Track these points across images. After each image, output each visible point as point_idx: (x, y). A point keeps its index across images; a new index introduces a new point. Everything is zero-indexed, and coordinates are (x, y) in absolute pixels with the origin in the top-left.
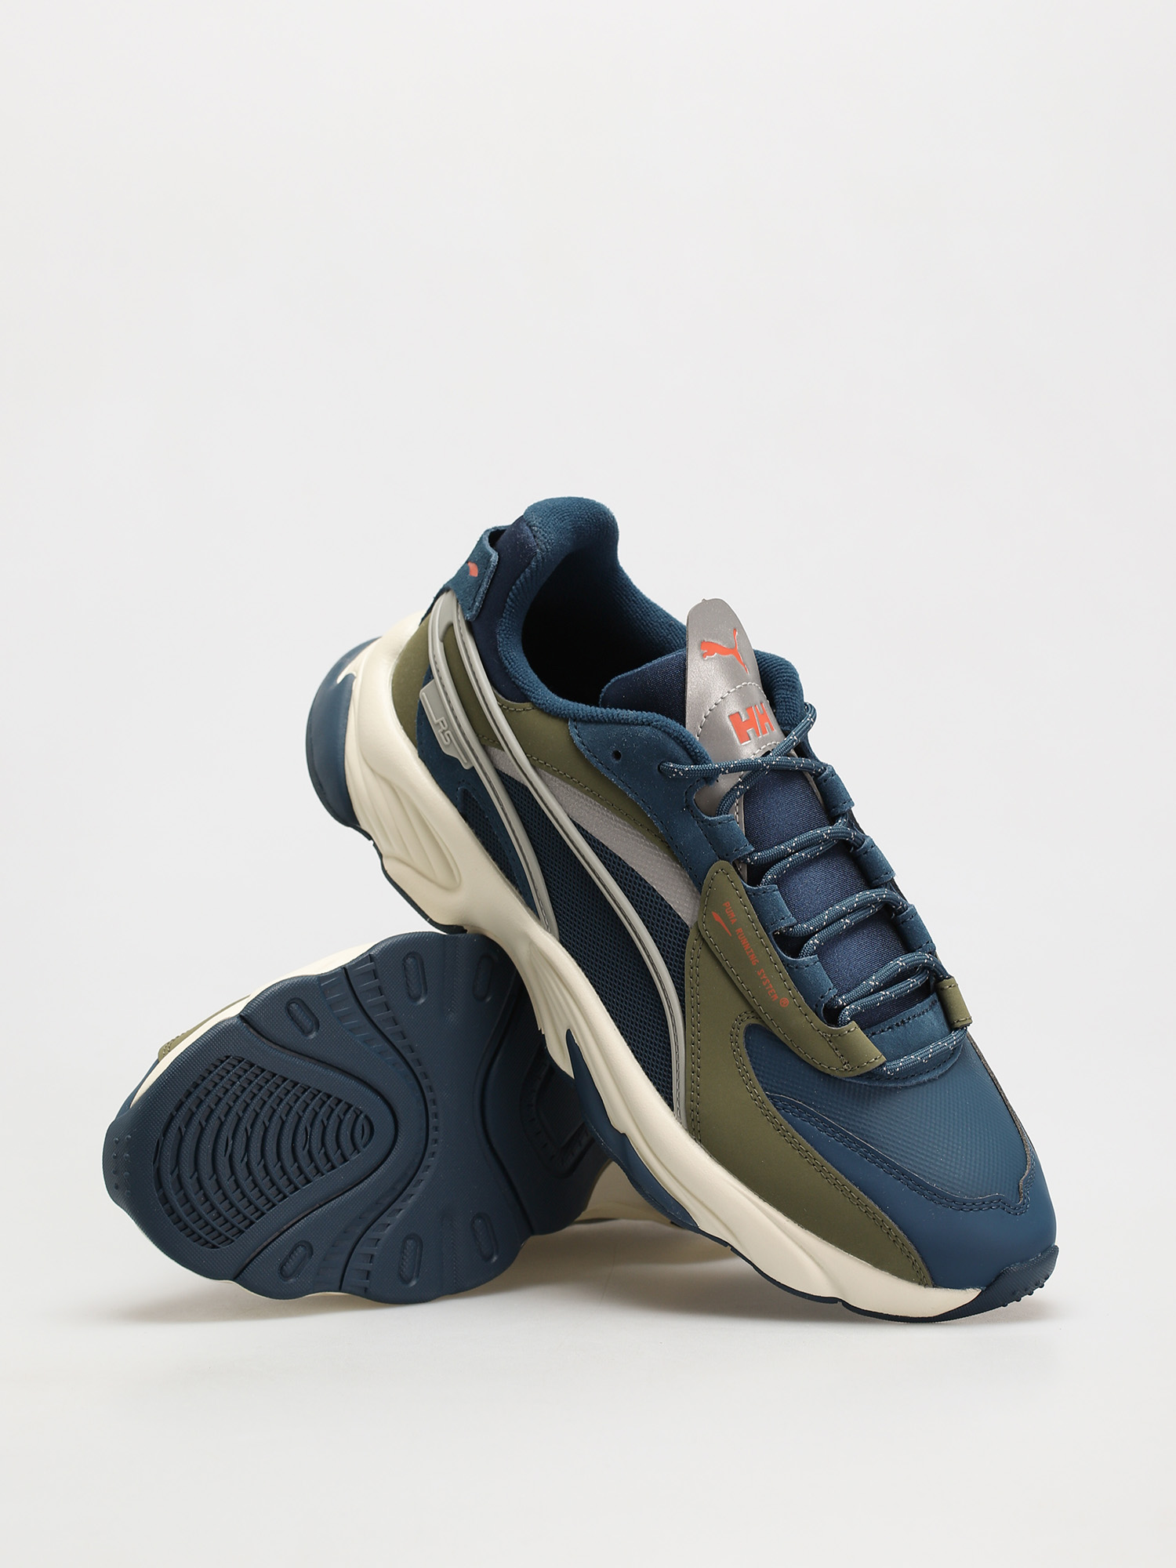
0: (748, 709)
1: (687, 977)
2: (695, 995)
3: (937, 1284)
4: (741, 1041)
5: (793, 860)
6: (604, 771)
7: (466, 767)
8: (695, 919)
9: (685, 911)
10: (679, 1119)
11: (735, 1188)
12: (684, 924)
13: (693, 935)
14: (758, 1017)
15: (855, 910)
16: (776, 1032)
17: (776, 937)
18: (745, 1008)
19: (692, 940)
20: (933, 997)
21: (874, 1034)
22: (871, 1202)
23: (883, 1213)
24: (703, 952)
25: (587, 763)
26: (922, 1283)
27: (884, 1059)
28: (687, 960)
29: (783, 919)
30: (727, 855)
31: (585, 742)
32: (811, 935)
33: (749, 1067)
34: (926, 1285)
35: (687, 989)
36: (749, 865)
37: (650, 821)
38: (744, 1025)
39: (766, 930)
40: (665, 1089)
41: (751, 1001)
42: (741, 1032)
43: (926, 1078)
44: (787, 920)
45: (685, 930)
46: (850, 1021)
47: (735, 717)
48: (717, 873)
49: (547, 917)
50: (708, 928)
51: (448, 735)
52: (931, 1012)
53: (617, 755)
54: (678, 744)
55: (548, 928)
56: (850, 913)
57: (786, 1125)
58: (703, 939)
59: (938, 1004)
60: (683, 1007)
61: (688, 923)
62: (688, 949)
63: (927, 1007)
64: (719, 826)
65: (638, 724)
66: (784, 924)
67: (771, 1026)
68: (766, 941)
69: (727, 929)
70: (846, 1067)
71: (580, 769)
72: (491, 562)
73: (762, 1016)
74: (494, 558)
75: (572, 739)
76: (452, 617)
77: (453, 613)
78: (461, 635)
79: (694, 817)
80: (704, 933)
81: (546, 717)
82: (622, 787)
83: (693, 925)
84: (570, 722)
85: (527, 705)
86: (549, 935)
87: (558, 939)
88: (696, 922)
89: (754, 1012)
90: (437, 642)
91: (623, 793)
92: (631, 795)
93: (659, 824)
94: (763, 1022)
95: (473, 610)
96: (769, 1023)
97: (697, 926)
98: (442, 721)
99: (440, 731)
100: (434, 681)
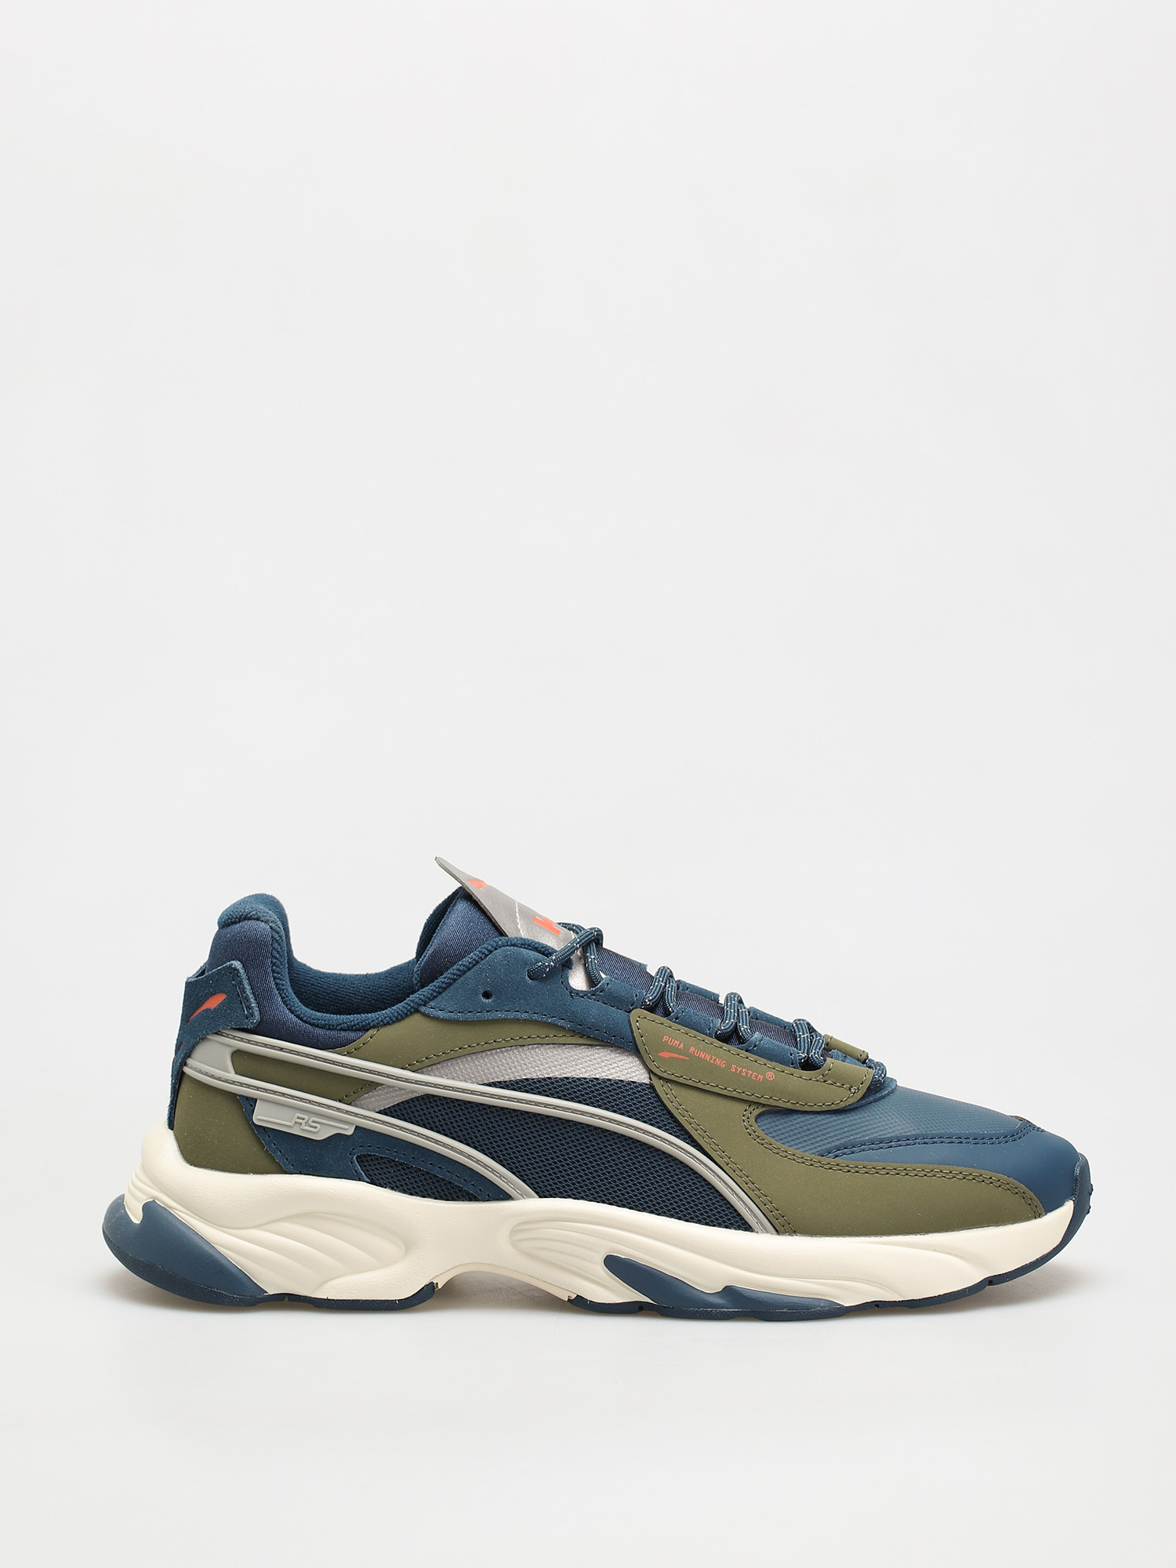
2: (698, 1127)
3: (1046, 1210)
4: (761, 1132)
6: (487, 1016)
7: (350, 1131)
9: (633, 1074)
12: (641, 1085)
13: (657, 1083)
14: (758, 1104)
16: (780, 1104)
18: (742, 1107)
19: (663, 1091)
24: (676, 1091)
25: (465, 1023)
26: (1037, 1215)
28: (671, 1107)
30: (632, 1005)
31: (451, 1009)
35: (688, 1127)
38: (753, 1119)
39: (710, 1035)
40: (735, 1220)
41: (744, 1096)
42: (755, 1127)
45: (648, 1088)
48: (638, 1022)
49: (517, 1190)
50: (666, 1069)
51: (313, 1122)
53: (487, 995)
55: (524, 1196)
58: (669, 1081)
61: (645, 1081)
62: (665, 1098)
65: (487, 955)
67: (775, 1104)
68: (717, 1043)
69: (681, 1057)
70: (853, 1091)
71: (463, 1035)
72: (235, 969)
73: (762, 1101)
74: (237, 964)
75: (436, 1019)
76: (230, 1046)
77: (228, 1043)
78: (257, 1043)
79: (583, 997)
80: (665, 1075)
81: (397, 1025)
82: (511, 1015)
83: (650, 1079)
84: (423, 1009)
85: (371, 1032)
86: (532, 1199)
87: (540, 1197)
88: (653, 1072)
89: (750, 1103)
90: (232, 1076)
91: (517, 1021)
92: (525, 1016)
93: (561, 1023)
94: (764, 1105)
95: (252, 1015)
96: (771, 1102)
97: (655, 1075)
98: (298, 1118)
99: (302, 1127)
100: (260, 1099)
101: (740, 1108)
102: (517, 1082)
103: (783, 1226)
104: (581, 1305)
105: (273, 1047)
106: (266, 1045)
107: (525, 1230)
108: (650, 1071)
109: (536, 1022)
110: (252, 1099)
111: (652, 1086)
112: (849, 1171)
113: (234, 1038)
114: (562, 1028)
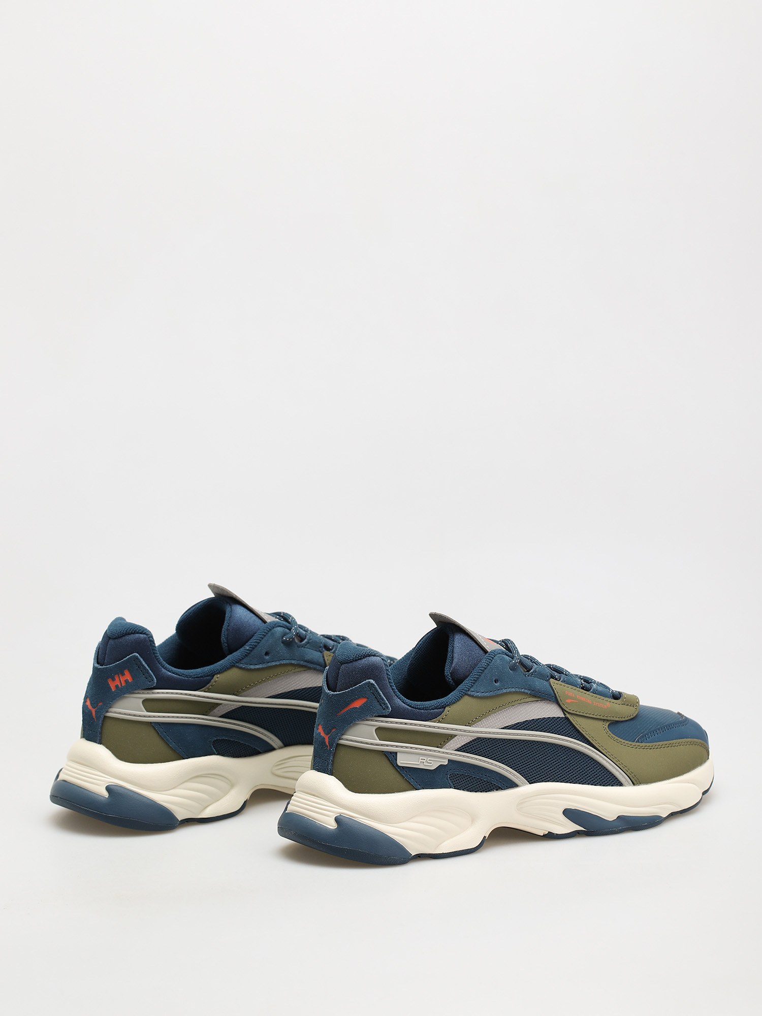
6: (498, 692)
8: (562, 712)
10: (628, 785)
12: (562, 717)
14: (608, 720)
16: (615, 718)
19: (571, 718)
24: (577, 718)
25: (489, 697)
28: (577, 727)
30: (548, 678)
33: (623, 740)
37: (523, 693)
38: (607, 729)
41: (601, 717)
45: (565, 719)
49: (520, 780)
50: (571, 708)
51: (429, 760)
53: (497, 681)
55: (523, 784)
58: (573, 714)
62: (574, 723)
68: (584, 692)
69: (575, 701)
70: (635, 707)
71: (489, 704)
72: (372, 684)
73: (609, 718)
74: (372, 681)
75: (477, 697)
76: (375, 726)
77: (372, 724)
78: (392, 722)
79: (530, 676)
80: (571, 711)
81: (458, 703)
82: (507, 690)
83: (564, 714)
84: (469, 693)
85: (447, 709)
86: (527, 786)
87: (530, 784)
88: (565, 710)
89: (604, 720)
90: (378, 742)
91: (510, 693)
92: (512, 690)
93: (526, 691)
94: (610, 720)
95: (387, 707)
96: (612, 719)
97: (567, 712)
98: (421, 759)
99: (425, 764)
100: (400, 752)
101: (601, 723)
102: (515, 725)
103: (636, 781)
104: (550, 836)
105: (401, 723)
106: (397, 723)
107: (526, 802)
108: (563, 710)
109: (517, 692)
110: (394, 752)
111: (567, 718)
113: (376, 721)
114: (527, 694)
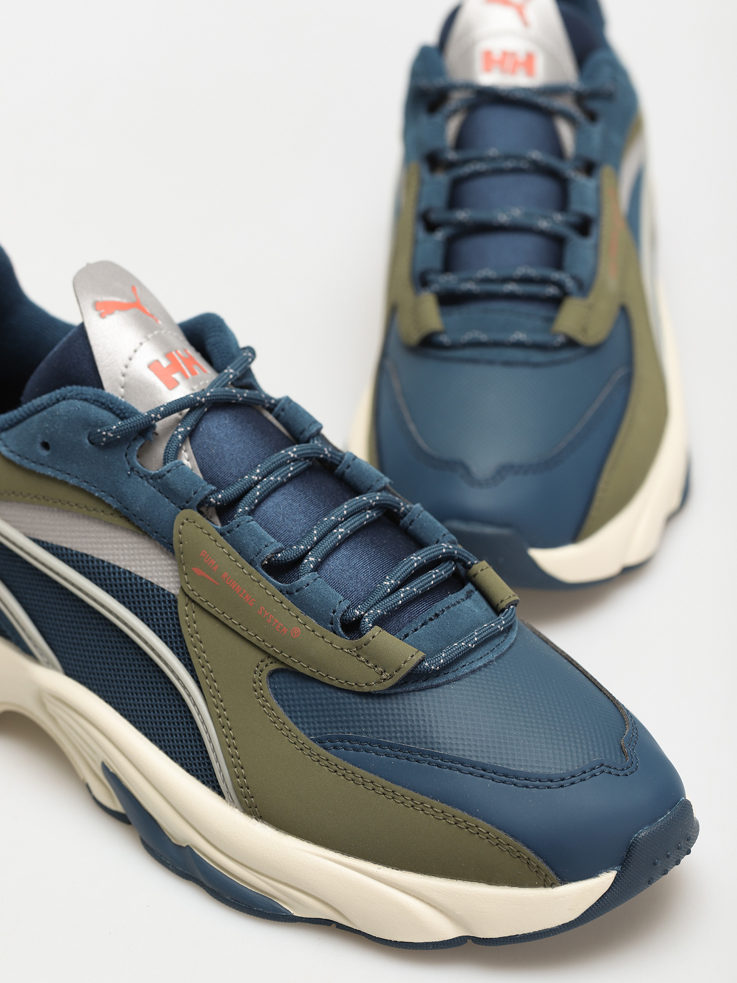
0: (169, 356)
1: (191, 649)
2: (205, 663)
3: (565, 879)
4: (268, 692)
5: (262, 487)
6: (40, 469)
8: (178, 585)
9: (166, 580)
10: (232, 803)
11: (311, 853)
12: (169, 594)
13: (182, 601)
14: (277, 660)
15: (347, 518)
16: (298, 667)
17: (264, 567)
18: (260, 656)
19: (183, 608)
20: (469, 587)
21: (406, 636)
22: (458, 812)
23: (475, 818)
24: (197, 615)
25: (20, 467)
26: (547, 883)
27: (421, 654)
28: (186, 631)
29: (266, 546)
30: (187, 502)
31: (13, 448)
32: (305, 555)
33: (284, 717)
34: (552, 885)
35: (195, 661)
36: (215, 506)
37: (99, 500)
38: (265, 674)
39: (251, 562)
40: (209, 778)
41: (262, 645)
42: (265, 684)
43: (480, 664)
44: (271, 547)
45: (173, 601)
46: (371, 628)
47: (154, 366)
48: (183, 524)
49: (43, 654)
50: (194, 587)
52: (468, 600)
53: (46, 446)
54: (100, 407)
55: (49, 665)
56: (341, 522)
57: (343, 763)
58: (194, 601)
59: (476, 593)
60: (198, 682)
61: (173, 591)
62: (183, 619)
63: (463, 597)
64: (168, 475)
65: (54, 404)
66: (268, 552)
67: (292, 665)
68: (256, 575)
69: (212, 579)
70: (384, 676)
73: (280, 657)
79: (142, 478)
80: (191, 594)
82: (60, 477)
86: (55, 672)
87: (66, 675)
88: (181, 586)
89: (269, 656)
91: (64, 483)
92: (73, 481)
93: (109, 500)
94: (283, 663)
96: (288, 662)
97: (183, 590)
101: (256, 657)
102: (43, 542)
109: (83, 491)
112: (336, 771)
114: (109, 506)
